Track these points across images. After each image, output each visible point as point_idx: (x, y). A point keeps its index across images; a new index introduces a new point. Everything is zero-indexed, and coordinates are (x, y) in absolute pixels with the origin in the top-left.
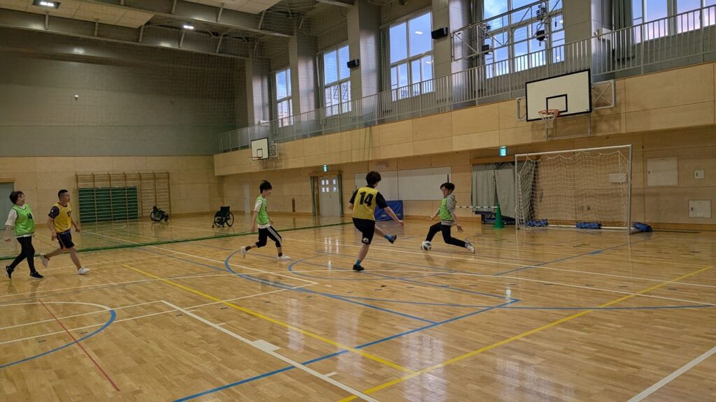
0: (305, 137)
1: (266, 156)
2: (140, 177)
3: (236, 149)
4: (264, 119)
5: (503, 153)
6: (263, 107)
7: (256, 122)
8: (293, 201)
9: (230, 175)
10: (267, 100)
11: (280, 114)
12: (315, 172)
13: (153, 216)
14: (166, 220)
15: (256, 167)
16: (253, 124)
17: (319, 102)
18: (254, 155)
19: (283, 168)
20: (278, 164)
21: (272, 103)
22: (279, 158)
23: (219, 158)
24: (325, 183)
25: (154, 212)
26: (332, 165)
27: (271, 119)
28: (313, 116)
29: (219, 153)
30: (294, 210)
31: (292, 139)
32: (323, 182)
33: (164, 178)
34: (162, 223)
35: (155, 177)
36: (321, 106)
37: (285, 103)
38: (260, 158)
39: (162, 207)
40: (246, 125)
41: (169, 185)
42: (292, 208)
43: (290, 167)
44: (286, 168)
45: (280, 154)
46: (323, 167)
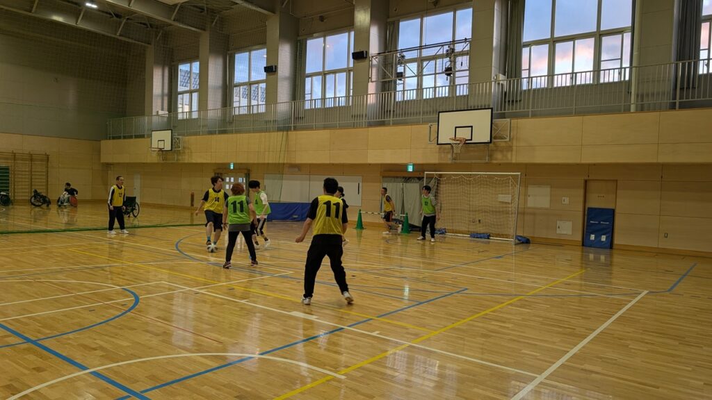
0: (211, 133)
1: (168, 147)
2: (14, 156)
3: (131, 137)
4: (162, 109)
5: (410, 169)
6: (163, 95)
7: (154, 113)
8: (192, 196)
9: (119, 164)
10: (166, 91)
11: (180, 106)
12: (219, 169)
13: (33, 200)
14: (48, 206)
15: (154, 158)
16: (151, 114)
17: (227, 100)
18: (155, 145)
19: (186, 162)
20: (180, 158)
21: (172, 96)
22: (181, 151)
23: (107, 145)
24: (230, 179)
25: (35, 196)
26: (241, 164)
27: (170, 110)
28: (219, 113)
29: (107, 139)
30: (192, 205)
31: (196, 134)
32: (227, 180)
33: (42, 160)
34: (42, 208)
35: (31, 158)
36: (228, 104)
37: (187, 96)
38: (161, 150)
39: (42, 191)
40: (143, 114)
41: (47, 167)
42: (190, 202)
43: (194, 161)
44: (189, 162)
45: (184, 148)
46: (229, 164)
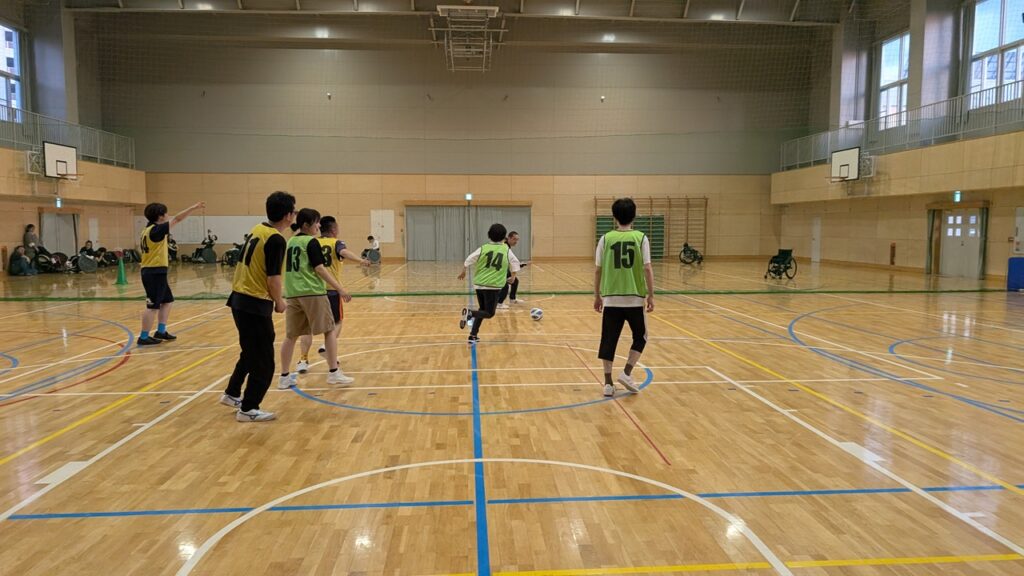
0: (925, 144)
1: (853, 175)
2: (670, 203)
3: (807, 165)
4: (855, 119)
6: (856, 98)
7: (842, 123)
8: (893, 248)
9: (793, 204)
10: (862, 88)
11: (882, 109)
12: (937, 203)
13: (682, 256)
14: (699, 263)
15: (835, 193)
16: (837, 127)
17: (958, 81)
18: (835, 173)
19: (881, 195)
20: (873, 189)
21: (872, 90)
22: (875, 179)
23: (779, 179)
24: (955, 220)
25: (684, 251)
26: (973, 192)
27: (867, 117)
28: (943, 111)
29: (779, 171)
30: (892, 263)
31: (901, 149)
32: (951, 220)
33: (700, 206)
34: (693, 267)
35: (688, 203)
36: (960, 92)
37: (894, 91)
38: (843, 180)
39: (694, 245)
40: (826, 129)
41: (706, 214)
42: (888, 258)
43: (893, 193)
44: (886, 195)
45: (878, 173)
46: (953, 194)
